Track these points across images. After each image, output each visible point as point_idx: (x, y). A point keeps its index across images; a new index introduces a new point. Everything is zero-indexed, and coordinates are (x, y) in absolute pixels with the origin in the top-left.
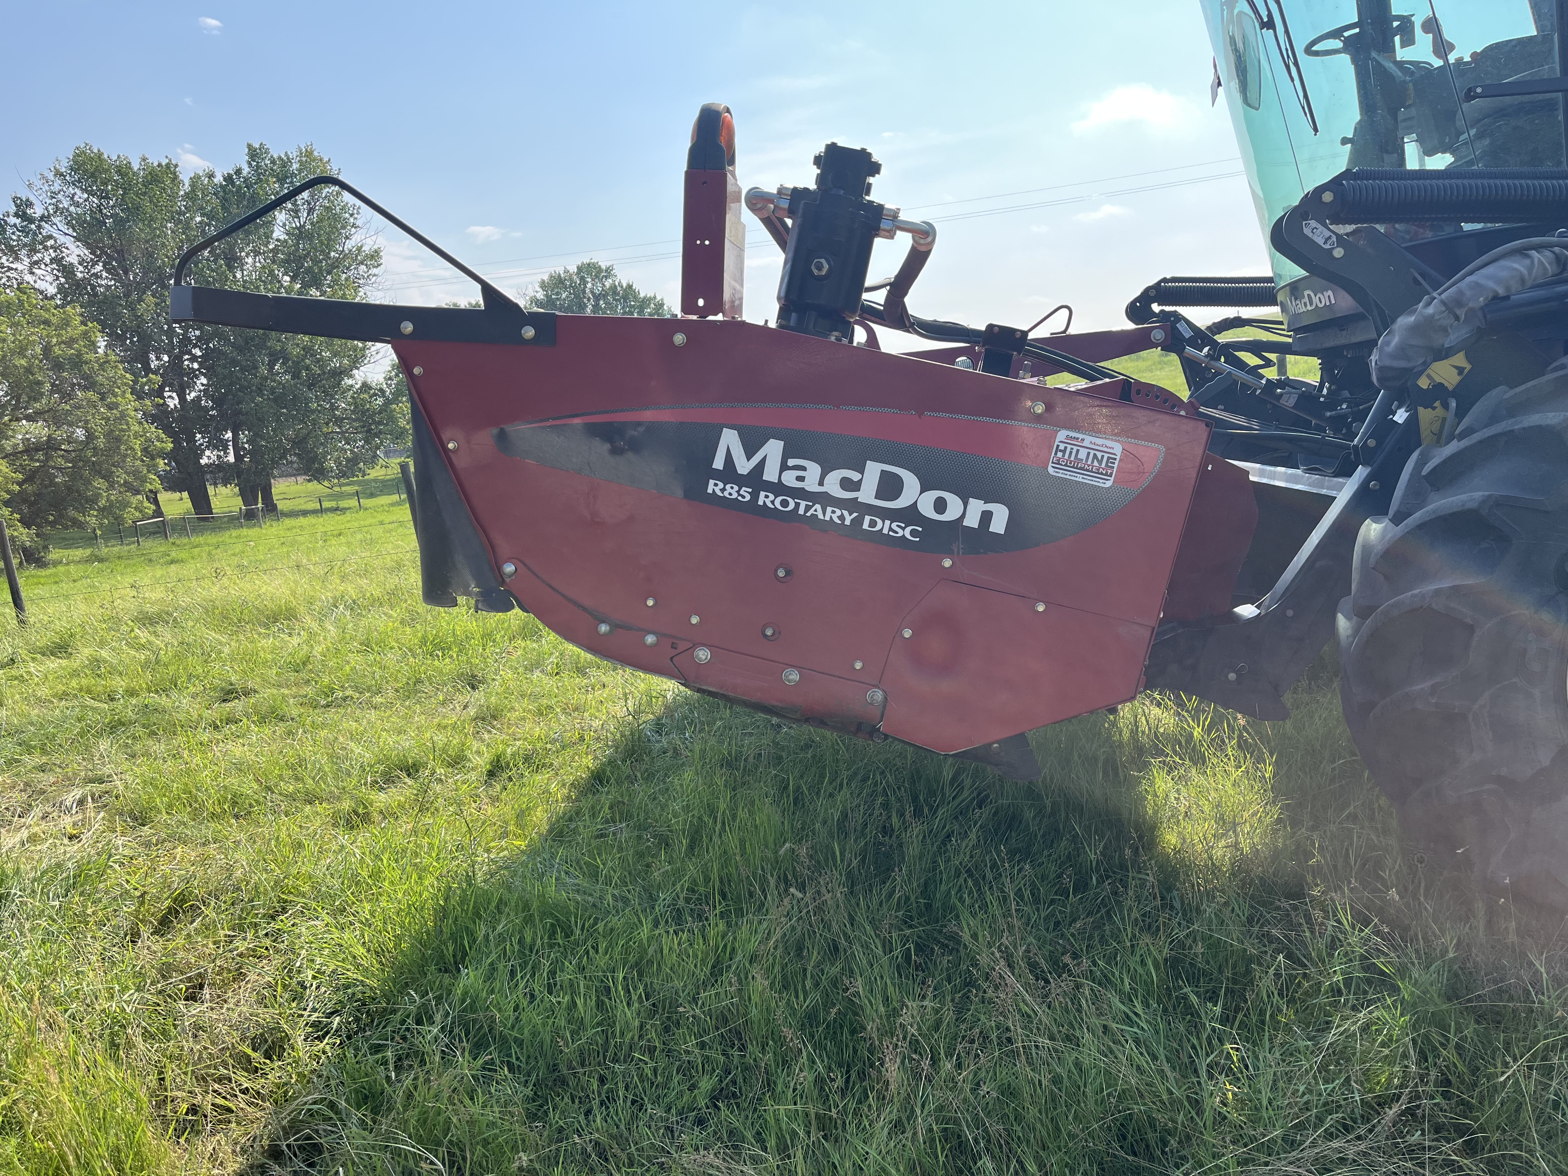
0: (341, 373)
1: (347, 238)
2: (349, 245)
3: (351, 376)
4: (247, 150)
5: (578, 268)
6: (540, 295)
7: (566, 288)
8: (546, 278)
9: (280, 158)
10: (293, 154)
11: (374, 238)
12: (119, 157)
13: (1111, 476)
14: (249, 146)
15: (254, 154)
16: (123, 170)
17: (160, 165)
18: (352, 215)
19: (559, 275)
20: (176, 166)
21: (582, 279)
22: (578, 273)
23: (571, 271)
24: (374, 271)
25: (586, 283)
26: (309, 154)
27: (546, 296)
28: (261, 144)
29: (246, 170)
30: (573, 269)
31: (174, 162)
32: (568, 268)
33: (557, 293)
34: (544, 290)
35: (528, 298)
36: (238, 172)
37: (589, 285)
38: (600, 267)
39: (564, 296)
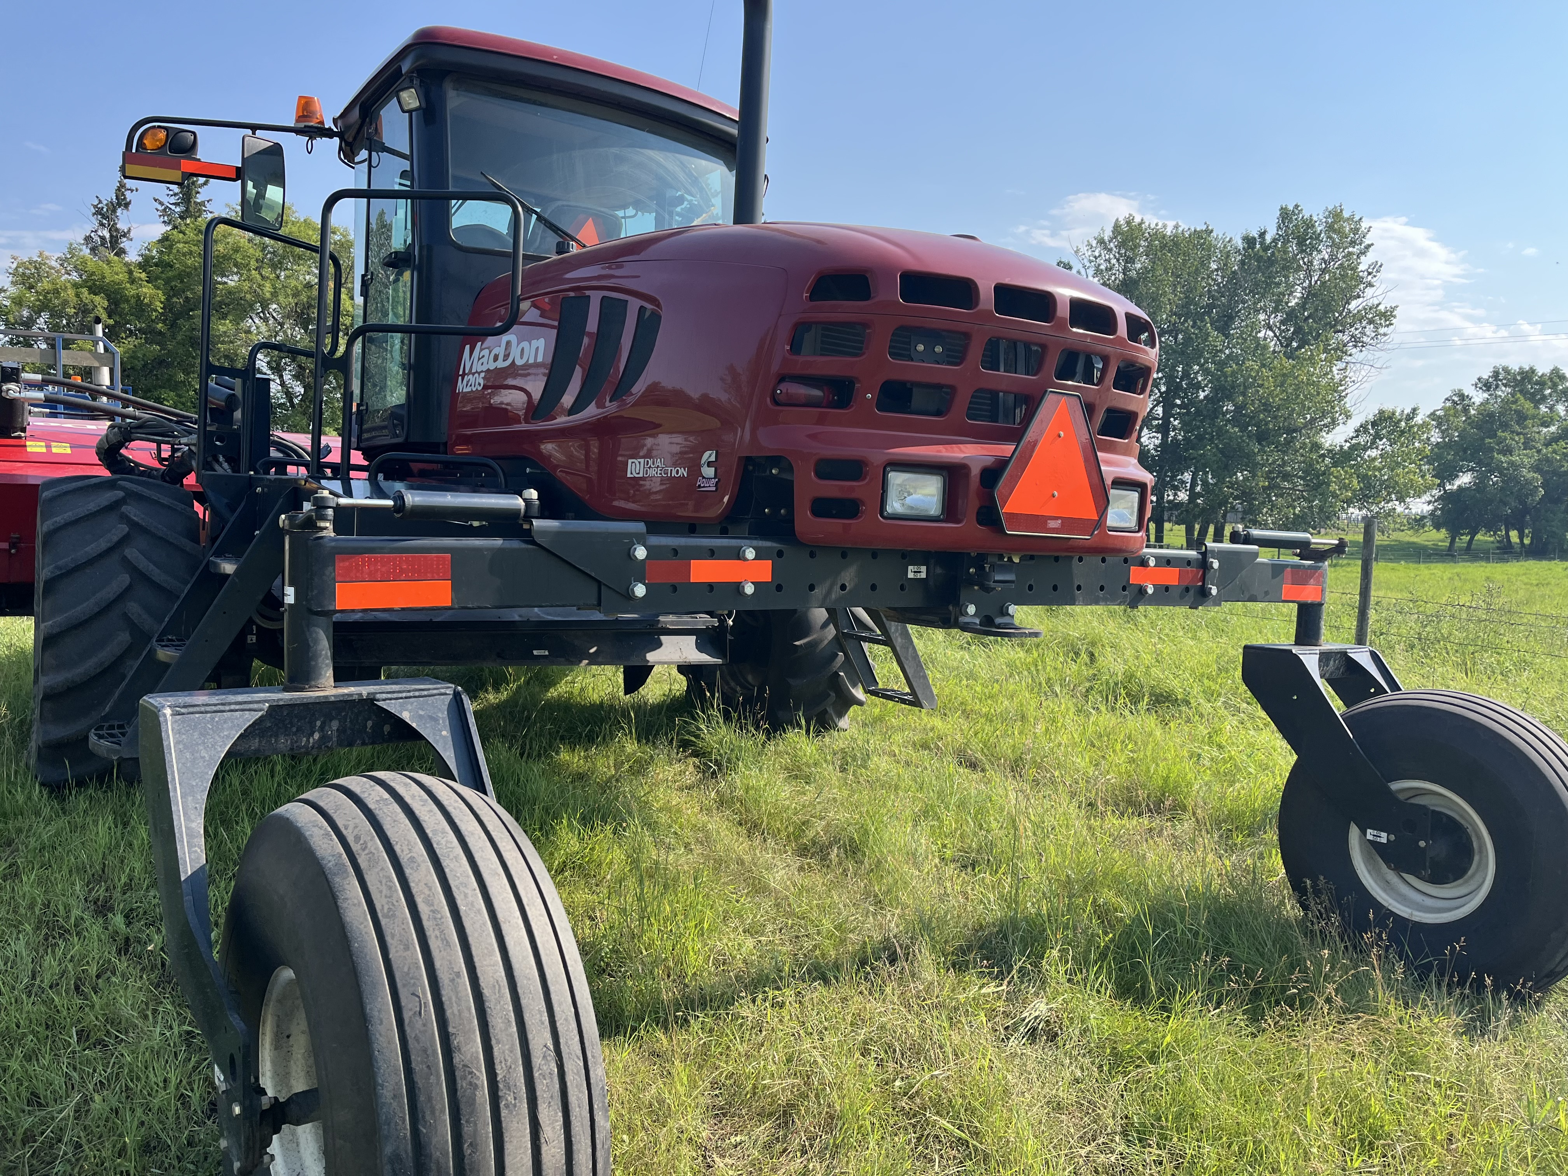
1: (1358, 297)
4: (1279, 212)
9: (1307, 220)
10: (1320, 216)
12: (1157, 225)
14: (1283, 209)
15: (1285, 215)
18: (1370, 273)
20: (1212, 231)
24: (1382, 330)
26: (1338, 213)
28: (1295, 205)
29: (1272, 231)
31: (1210, 227)
36: (1264, 233)
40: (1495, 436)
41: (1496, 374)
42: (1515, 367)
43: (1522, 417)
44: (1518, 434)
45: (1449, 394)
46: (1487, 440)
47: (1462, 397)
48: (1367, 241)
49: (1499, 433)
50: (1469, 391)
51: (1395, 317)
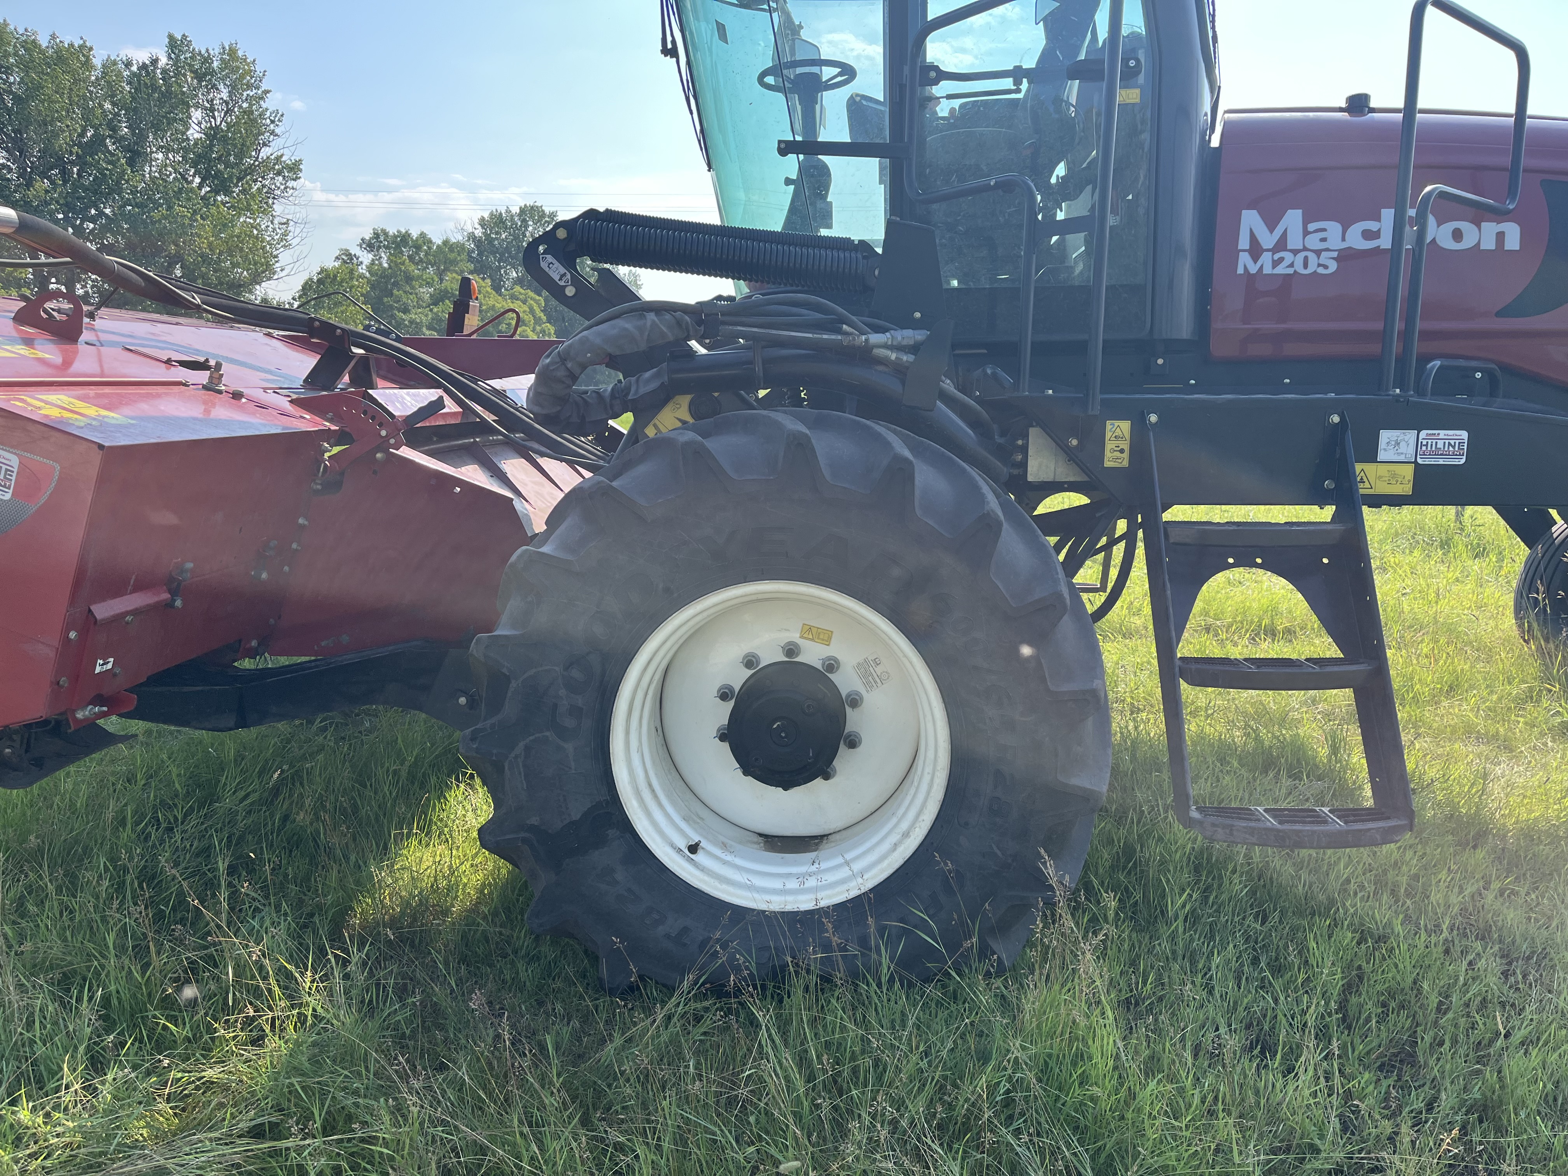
0: (240, 286)
1: (265, 145)
2: (265, 152)
3: (251, 292)
4: (167, 40)
5: (520, 208)
6: (479, 232)
7: (506, 228)
8: (486, 215)
9: (200, 54)
10: (215, 51)
11: (293, 149)
12: (26, 30)
13: (9, 488)
14: (171, 37)
15: (175, 45)
16: (31, 45)
17: (71, 45)
18: (272, 122)
19: (501, 214)
20: (91, 49)
21: (524, 221)
22: (520, 215)
23: (514, 212)
24: (291, 184)
25: (527, 227)
26: (233, 52)
27: (485, 234)
28: (184, 35)
29: (163, 61)
30: (515, 210)
31: (88, 44)
32: (511, 208)
33: (497, 233)
34: (483, 227)
35: (465, 234)
36: (155, 62)
37: (530, 229)
38: (543, 211)
39: (503, 236)
40: (392, 295)
41: (376, 235)
42: (392, 231)
43: (409, 279)
44: (411, 294)
45: (338, 253)
46: (385, 300)
47: (351, 257)
48: (264, 86)
49: (395, 292)
50: (355, 250)
51: (301, 170)
